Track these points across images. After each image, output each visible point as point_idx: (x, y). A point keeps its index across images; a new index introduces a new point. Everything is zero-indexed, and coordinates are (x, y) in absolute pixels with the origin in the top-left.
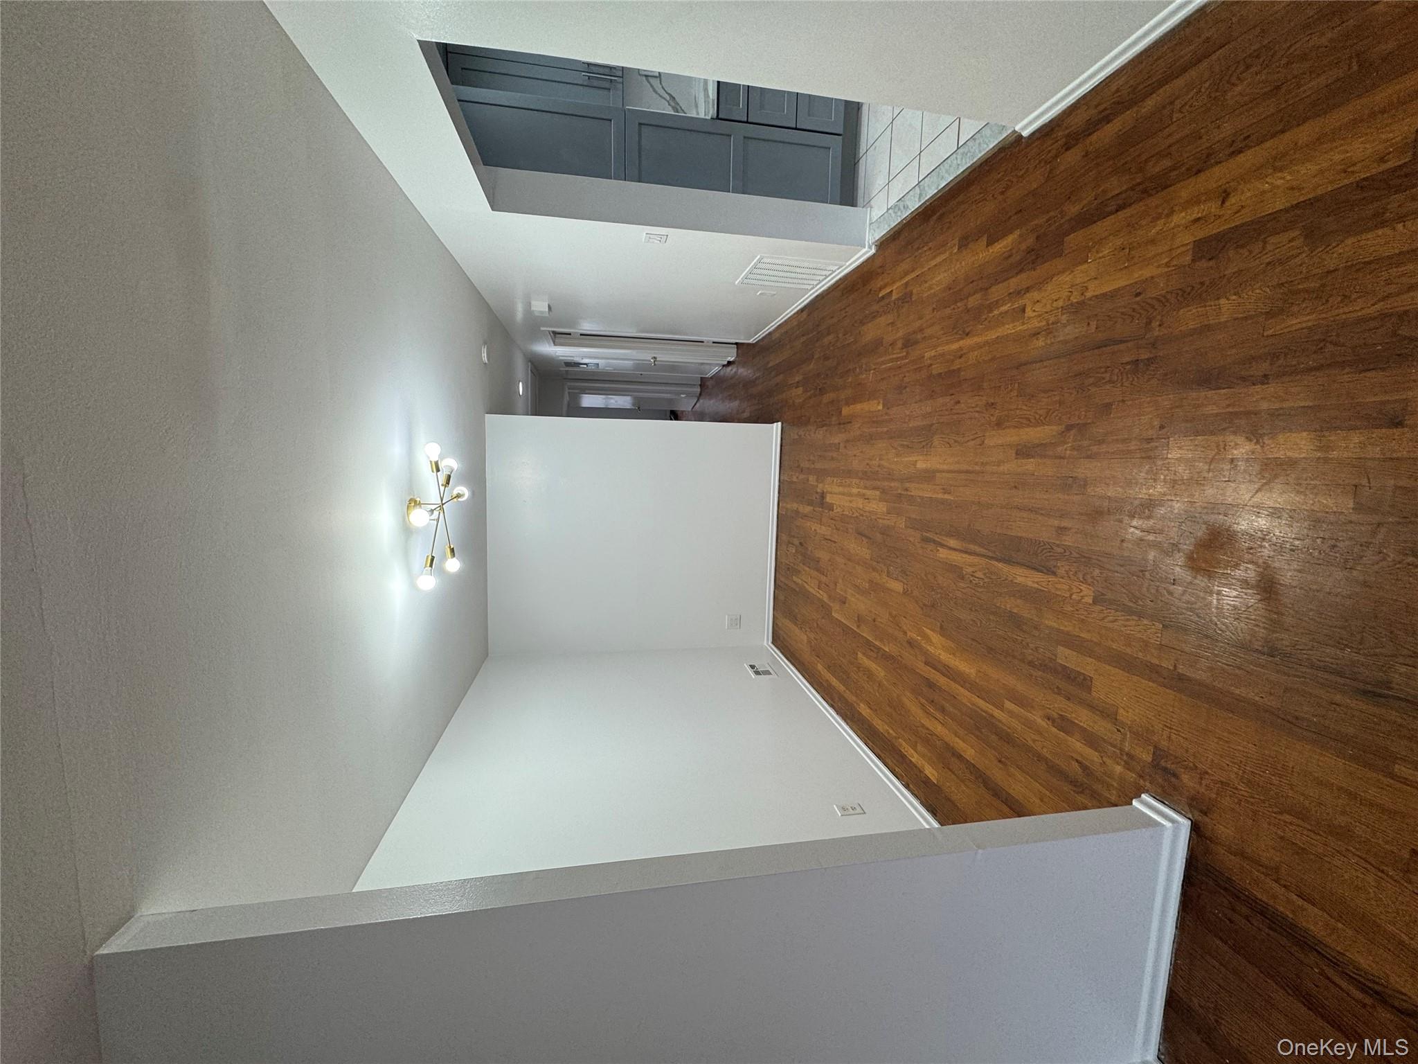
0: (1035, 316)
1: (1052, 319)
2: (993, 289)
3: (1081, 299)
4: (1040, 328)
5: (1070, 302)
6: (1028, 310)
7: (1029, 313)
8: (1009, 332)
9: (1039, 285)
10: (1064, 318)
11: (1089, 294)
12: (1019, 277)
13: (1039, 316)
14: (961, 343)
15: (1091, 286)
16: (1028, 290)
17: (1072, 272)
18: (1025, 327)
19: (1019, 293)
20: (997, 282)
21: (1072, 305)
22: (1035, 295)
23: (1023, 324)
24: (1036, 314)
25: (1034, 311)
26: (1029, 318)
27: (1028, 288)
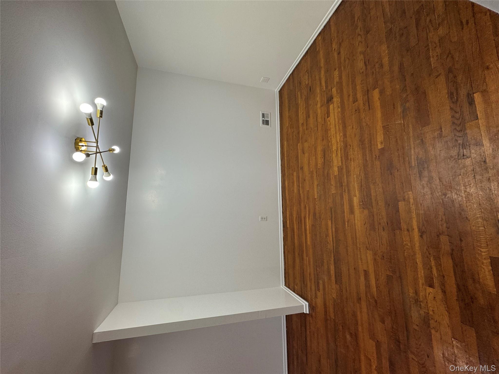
0: (426, 294)
1: (423, 305)
2: (450, 261)
3: (432, 326)
4: (419, 296)
5: (431, 319)
6: (431, 290)
7: (430, 290)
8: (419, 273)
9: (446, 300)
10: (422, 312)
11: (433, 331)
12: (455, 286)
13: (426, 296)
14: (416, 230)
15: (438, 335)
16: (444, 292)
17: (449, 326)
18: (421, 286)
19: (443, 285)
20: (455, 265)
21: (429, 320)
22: (440, 296)
23: (423, 284)
24: (427, 295)
25: (429, 294)
26: (425, 289)
27: (445, 293)
